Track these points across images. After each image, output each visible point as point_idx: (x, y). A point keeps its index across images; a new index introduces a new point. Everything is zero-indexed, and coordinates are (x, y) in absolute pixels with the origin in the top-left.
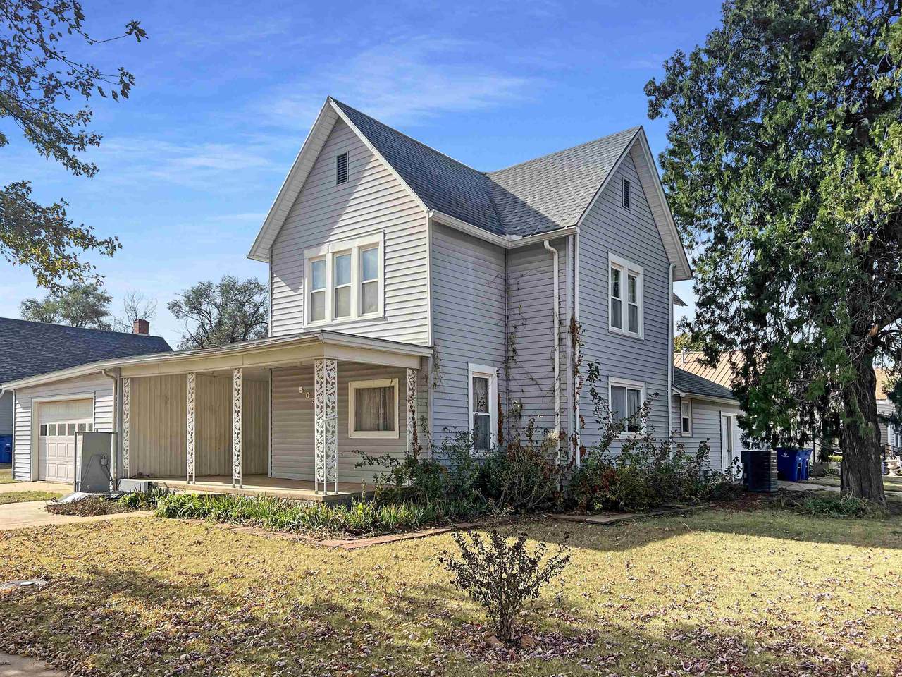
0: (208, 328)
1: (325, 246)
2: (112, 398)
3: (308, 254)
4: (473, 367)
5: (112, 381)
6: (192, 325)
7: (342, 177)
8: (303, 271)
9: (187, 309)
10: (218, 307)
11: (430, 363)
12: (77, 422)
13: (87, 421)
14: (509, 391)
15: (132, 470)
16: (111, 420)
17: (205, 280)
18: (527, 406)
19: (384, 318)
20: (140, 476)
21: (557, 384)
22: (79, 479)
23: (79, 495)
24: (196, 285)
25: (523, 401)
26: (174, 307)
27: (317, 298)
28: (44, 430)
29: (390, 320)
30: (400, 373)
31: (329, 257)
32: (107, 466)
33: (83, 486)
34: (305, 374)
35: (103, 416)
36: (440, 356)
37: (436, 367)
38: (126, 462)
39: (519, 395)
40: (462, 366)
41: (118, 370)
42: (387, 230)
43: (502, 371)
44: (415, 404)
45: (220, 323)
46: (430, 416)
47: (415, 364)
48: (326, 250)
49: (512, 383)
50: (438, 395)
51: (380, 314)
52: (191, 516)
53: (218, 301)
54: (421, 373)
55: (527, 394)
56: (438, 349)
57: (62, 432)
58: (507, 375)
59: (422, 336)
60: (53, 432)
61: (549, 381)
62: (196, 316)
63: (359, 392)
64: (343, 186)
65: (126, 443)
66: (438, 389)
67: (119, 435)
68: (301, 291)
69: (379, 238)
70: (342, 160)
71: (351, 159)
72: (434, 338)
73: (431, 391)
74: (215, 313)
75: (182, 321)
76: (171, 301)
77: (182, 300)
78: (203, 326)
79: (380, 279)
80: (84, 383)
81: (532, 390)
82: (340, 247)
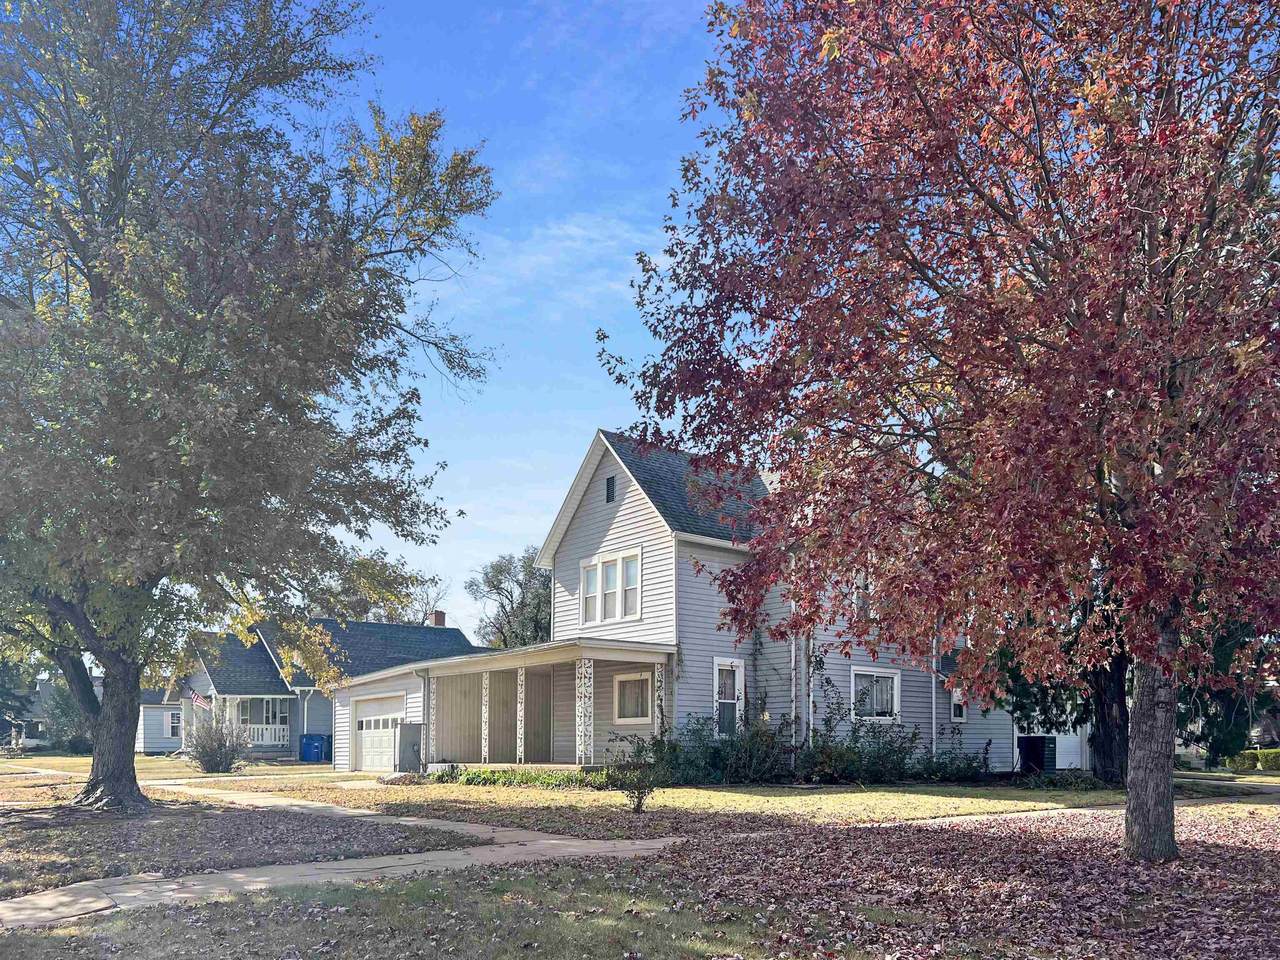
0: (508, 608)
1: (596, 557)
2: (421, 695)
3: (583, 563)
4: (717, 660)
5: (421, 680)
6: (490, 607)
7: (610, 498)
8: (579, 578)
9: (487, 589)
10: (520, 585)
11: (676, 657)
12: (390, 717)
13: (399, 715)
14: (756, 681)
15: (438, 754)
16: (421, 714)
17: (506, 553)
18: (770, 694)
19: (641, 619)
20: (444, 761)
21: (794, 673)
22: (397, 763)
23: (398, 775)
24: (495, 559)
25: (768, 689)
26: (471, 586)
27: (590, 602)
28: (360, 726)
29: (646, 621)
30: (650, 667)
31: (600, 566)
32: (419, 751)
33: (402, 767)
34: (570, 669)
35: (413, 709)
36: (684, 652)
37: (680, 661)
38: (432, 749)
39: (764, 684)
40: (707, 659)
41: (426, 670)
42: (645, 544)
43: (751, 663)
44: (662, 693)
45: (523, 604)
46: (676, 703)
47: (663, 659)
48: (595, 560)
49: (759, 673)
50: (681, 686)
51: (638, 616)
52: (484, 784)
53: (521, 577)
54: (668, 667)
55: (772, 683)
56: (683, 646)
57: (377, 726)
58: (755, 666)
59: (668, 635)
60: (369, 727)
61: (786, 671)
62: (495, 597)
63: (622, 684)
64: (611, 505)
65: (432, 733)
66: (681, 680)
67: (427, 725)
68: (577, 596)
69: (638, 551)
70: (611, 482)
71: (617, 482)
72: (679, 637)
73: (676, 683)
74: (517, 592)
75: (479, 604)
76: (468, 579)
77: (480, 578)
78: (503, 606)
79: (639, 586)
80: (399, 682)
81: (774, 680)
82: (609, 557)
